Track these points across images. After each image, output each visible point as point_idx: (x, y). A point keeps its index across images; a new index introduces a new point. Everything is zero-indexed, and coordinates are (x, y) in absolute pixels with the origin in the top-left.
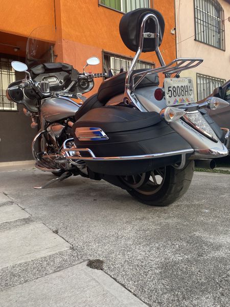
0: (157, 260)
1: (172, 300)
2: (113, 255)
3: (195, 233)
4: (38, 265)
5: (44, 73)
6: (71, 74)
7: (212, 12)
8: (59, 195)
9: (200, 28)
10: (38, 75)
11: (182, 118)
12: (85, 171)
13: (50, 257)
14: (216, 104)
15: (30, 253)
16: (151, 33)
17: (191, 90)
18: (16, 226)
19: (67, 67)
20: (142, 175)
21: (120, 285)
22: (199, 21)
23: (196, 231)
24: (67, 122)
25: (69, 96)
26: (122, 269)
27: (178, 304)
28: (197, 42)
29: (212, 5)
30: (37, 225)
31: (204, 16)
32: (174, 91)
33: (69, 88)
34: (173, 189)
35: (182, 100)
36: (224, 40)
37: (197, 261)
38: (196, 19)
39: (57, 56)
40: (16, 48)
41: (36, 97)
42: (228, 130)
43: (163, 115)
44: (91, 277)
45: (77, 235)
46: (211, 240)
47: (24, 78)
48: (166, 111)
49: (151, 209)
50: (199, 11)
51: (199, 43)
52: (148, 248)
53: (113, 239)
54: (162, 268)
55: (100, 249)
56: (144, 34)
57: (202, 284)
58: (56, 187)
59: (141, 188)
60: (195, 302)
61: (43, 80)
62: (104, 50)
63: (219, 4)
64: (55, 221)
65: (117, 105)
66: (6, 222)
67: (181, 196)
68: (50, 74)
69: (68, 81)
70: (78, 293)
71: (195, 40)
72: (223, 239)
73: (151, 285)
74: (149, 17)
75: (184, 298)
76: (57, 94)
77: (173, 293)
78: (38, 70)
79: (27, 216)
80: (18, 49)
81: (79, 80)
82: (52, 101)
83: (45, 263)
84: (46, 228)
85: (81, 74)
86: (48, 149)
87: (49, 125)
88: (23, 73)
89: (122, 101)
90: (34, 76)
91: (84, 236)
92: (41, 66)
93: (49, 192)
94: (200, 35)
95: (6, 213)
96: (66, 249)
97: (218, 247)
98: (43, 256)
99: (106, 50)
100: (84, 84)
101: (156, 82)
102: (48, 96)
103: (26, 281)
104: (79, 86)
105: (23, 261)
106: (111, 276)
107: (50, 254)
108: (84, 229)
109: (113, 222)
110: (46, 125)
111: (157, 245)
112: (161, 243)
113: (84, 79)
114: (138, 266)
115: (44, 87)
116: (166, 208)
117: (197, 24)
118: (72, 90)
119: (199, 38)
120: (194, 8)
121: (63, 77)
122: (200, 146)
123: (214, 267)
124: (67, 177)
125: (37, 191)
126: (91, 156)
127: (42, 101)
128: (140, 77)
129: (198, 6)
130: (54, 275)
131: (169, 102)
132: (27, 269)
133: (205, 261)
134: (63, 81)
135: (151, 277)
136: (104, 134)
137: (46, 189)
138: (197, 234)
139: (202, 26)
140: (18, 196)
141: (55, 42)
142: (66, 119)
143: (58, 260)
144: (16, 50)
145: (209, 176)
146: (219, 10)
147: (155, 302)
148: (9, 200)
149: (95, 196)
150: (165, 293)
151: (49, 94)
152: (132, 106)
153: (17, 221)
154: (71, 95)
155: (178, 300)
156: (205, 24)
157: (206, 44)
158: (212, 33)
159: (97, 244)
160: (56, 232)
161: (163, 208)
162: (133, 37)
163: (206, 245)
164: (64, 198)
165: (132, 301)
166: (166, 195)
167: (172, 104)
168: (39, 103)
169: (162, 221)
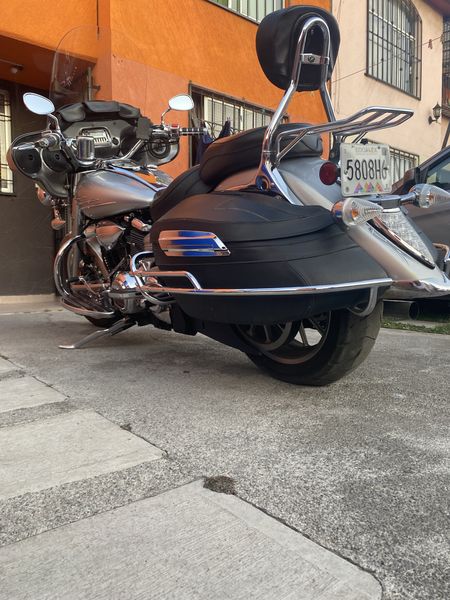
0: (332, 478)
1: (376, 545)
2: (249, 469)
3: (389, 434)
4: (109, 485)
5: (84, 120)
6: (136, 125)
7: (401, 22)
8: (113, 362)
9: (377, 53)
10: (71, 123)
11: (371, 222)
12: (166, 316)
13: (128, 470)
14: (431, 197)
15: (87, 465)
16: (315, 56)
17: (386, 169)
18: (44, 416)
19: (130, 113)
20: (284, 326)
21: (275, 521)
22: (375, 37)
23: (390, 430)
24: (131, 220)
25: (134, 168)
26: (271, 493)
27: (387, 550)
28: (370, 80)
29: (401, 9)
30: (86, 415)
31: (385, 28)
32: (357, 169)
33: (131, 153)
34: (343, 353)
35: (370, 188)
36: (419, 78)
37: (404, 481)
38: (370, 35)
39: (99, 88)
40: (15, 67)
41: (67, 167)
42: (447, 248)
43: (340, 213)
44: (218, 506)
45: (169, 434)
46: (421, 447)
47: (44, 128)
48: (346, 205)
49: (297, 390)
50: (375, 18)
51: (374, 81)
52: (310, 459)
53: (239, 441)
54: (344, 492)
55: (220, 459)
56: (303, 55)
57: (422, 519)
58: (102, 347)
59: (279, 352)
60: (417, 548)
61: (81, 134)
62: (194, 83)
63: (414, 8)
64: (119, 408)
65: (242, 190)
66: (22, 409)
67: (356, 367)
68: (94, 123)
69: (129, 139)
70: (201, 532)
71: (367, 74)
72: (441, 445)
73: (332, 519)
74: (316, 22)
75: (396, 541)
76: (108, 164)
77: (374, 533)
78: (74, 113)
79: (61, 398)
80: (20, 68)
81: (152, 138)
82: (98, 177)
83: (123, 481)
84: (105, 420)
85: (155, 128)
86: (83, 271)
87: (89, 224)
88: (44, 118)
89: (253, 183)
90: (66, 124)
91: (184, 436)
92: (80, 105)
93: (91, 356)
94: (375, 67)
95: (16, 391)
96: (156, 458)
97: (437, 458)
98: (115, 469)
99: (197, 83)
100: (159, 148)
101: (319, 149)
102: (90, 168)
103: (95, 513)
104: (150, 150)
105: (77, 478)
106: (254, 505)
107: (126, 466)
108: (180, 423)
109: (230, 411)
110: (82, 225)
111: (325, 453)
112: (332, 450)
113: (161, 137)
114: (299, 488)
115: (85, 149)
116: (324, 389)
117: (370, 42)
118: (136, 158)
119: (375, 71)
120: (368, 12)
121: (119, 131)
122: (401, 273)
123: (437, 490)
124: (125, 328)
125: (65, 353)
126: (192, 286)
127: (78, 176)
128: (293, 138)
129: (375, 8)
130: (147, 503)
131: (347, 189)
132: (90, 493)
133: (418, 481)
134: (118, 139)
135: (328, 506)
136: (221, 244)
137: (83, 350)
138: (393, 435)
139: (380, 48)
140: (31, 362)
141: (96, 59)
142: (127, 213)
143: (146, 477)
144: (15, 71)
145: (392, 336)
146: (413, 19)
147: (346, 547)
148: (15, 368)
149: (184, 365)
150: (362, 533)
151: (91, 163)
152: (274, 192)
153: (42, 406)
154: (138, 168)
155: (387, 543)
156: (385, 45)
157: (386, 83)
158: (398, 64)
159: (212, 450)
160: (128, 428)
161: (318, 389)
162: (281, 59)
163: (414, 453)
164: (124, 366)
165: (304, 545)
166: (329, 364)
167: (351, 192)
168: (71, 181)
169: (323, 412)
